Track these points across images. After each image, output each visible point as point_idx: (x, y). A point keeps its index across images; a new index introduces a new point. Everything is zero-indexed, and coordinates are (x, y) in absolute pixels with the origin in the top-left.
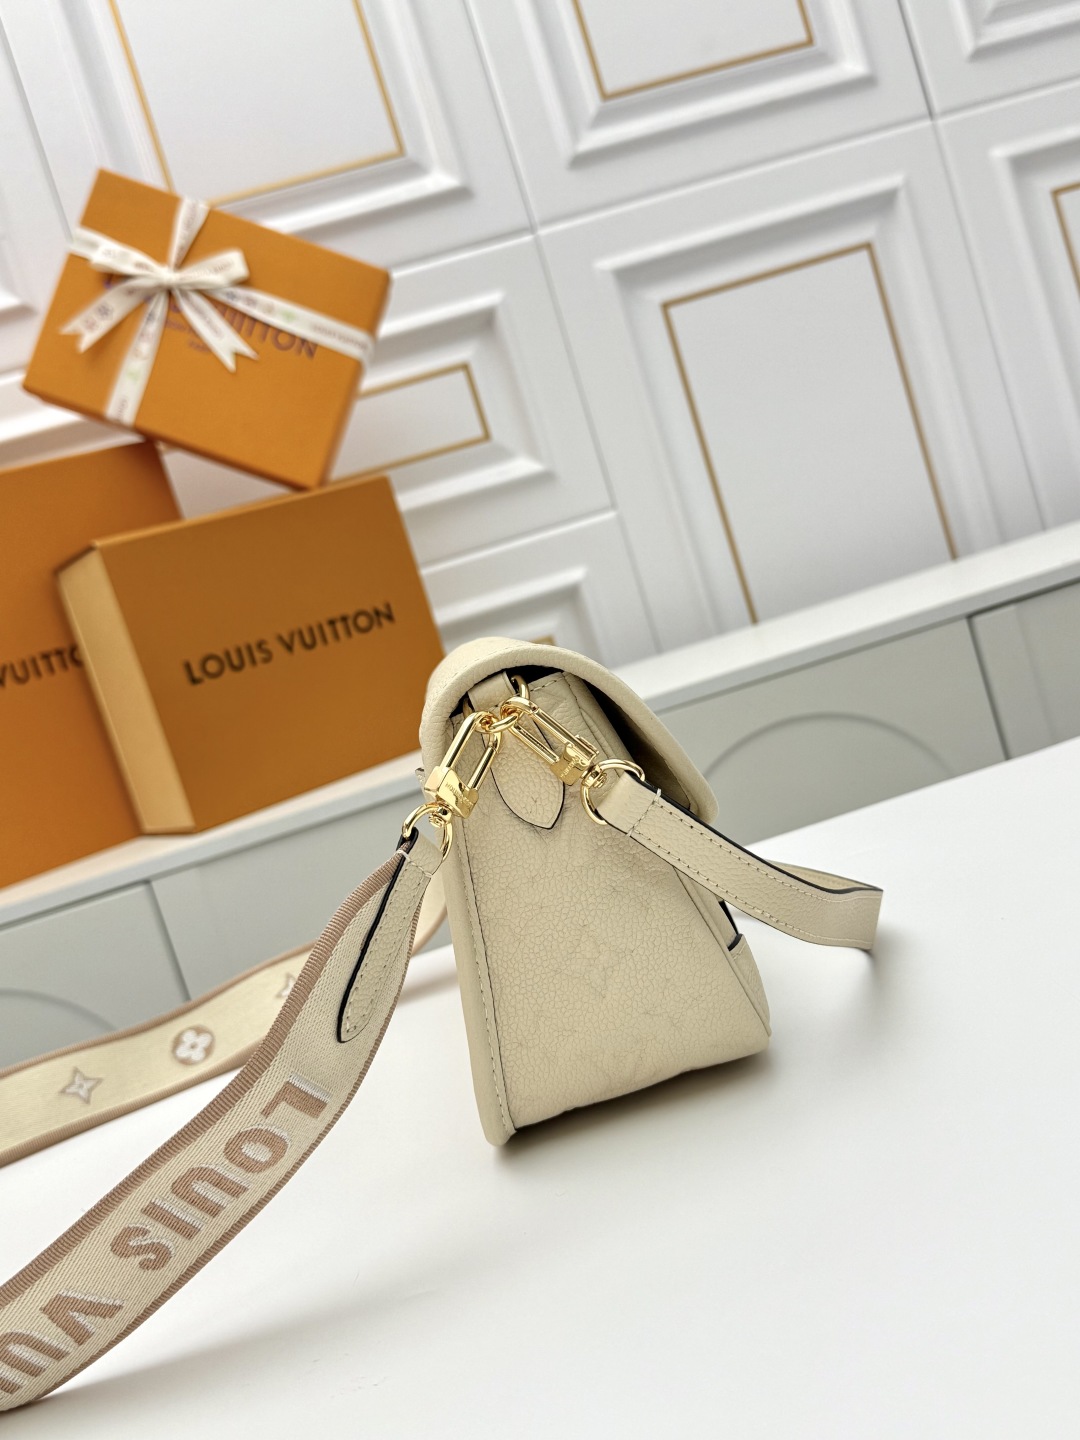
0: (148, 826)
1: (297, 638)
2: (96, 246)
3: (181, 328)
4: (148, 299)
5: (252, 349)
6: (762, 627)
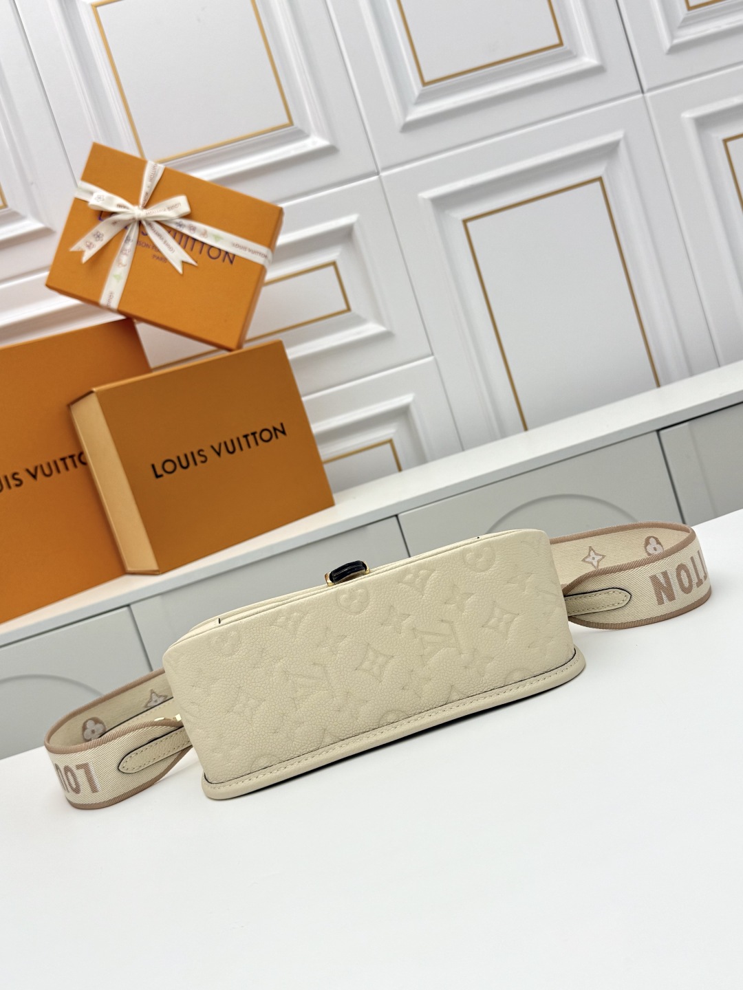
0: (129, 569)
1: (223, 447)
2: (91, 193)
3: (147, 246)
4: (126, 228)
5: (194, 259)
6: (530, 432)
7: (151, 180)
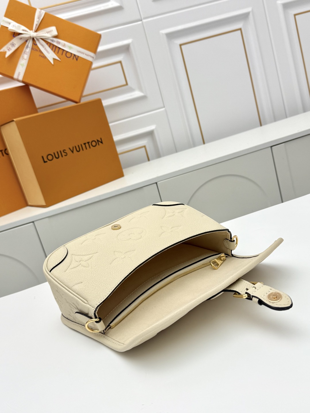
0: (30, 204)
1: (74, 148)
2: (10, 23)
3: (37, 50)
4: (26, 41)
5: (59, 58)
6: (206, 145)
7: (39, 18)
